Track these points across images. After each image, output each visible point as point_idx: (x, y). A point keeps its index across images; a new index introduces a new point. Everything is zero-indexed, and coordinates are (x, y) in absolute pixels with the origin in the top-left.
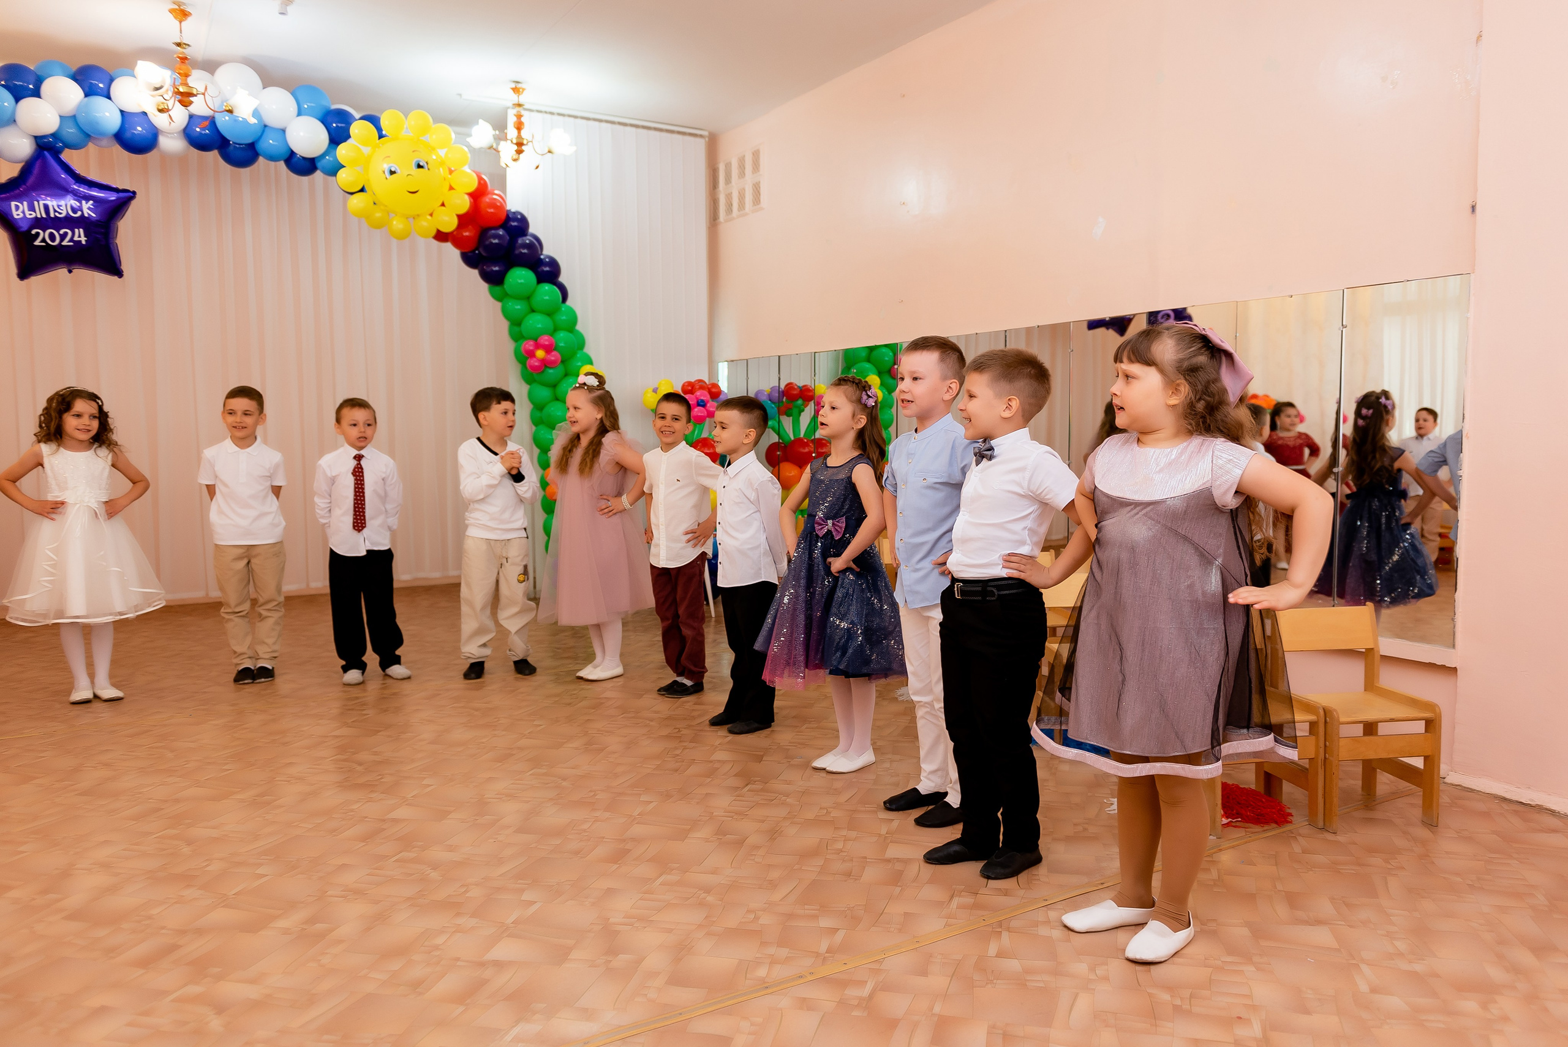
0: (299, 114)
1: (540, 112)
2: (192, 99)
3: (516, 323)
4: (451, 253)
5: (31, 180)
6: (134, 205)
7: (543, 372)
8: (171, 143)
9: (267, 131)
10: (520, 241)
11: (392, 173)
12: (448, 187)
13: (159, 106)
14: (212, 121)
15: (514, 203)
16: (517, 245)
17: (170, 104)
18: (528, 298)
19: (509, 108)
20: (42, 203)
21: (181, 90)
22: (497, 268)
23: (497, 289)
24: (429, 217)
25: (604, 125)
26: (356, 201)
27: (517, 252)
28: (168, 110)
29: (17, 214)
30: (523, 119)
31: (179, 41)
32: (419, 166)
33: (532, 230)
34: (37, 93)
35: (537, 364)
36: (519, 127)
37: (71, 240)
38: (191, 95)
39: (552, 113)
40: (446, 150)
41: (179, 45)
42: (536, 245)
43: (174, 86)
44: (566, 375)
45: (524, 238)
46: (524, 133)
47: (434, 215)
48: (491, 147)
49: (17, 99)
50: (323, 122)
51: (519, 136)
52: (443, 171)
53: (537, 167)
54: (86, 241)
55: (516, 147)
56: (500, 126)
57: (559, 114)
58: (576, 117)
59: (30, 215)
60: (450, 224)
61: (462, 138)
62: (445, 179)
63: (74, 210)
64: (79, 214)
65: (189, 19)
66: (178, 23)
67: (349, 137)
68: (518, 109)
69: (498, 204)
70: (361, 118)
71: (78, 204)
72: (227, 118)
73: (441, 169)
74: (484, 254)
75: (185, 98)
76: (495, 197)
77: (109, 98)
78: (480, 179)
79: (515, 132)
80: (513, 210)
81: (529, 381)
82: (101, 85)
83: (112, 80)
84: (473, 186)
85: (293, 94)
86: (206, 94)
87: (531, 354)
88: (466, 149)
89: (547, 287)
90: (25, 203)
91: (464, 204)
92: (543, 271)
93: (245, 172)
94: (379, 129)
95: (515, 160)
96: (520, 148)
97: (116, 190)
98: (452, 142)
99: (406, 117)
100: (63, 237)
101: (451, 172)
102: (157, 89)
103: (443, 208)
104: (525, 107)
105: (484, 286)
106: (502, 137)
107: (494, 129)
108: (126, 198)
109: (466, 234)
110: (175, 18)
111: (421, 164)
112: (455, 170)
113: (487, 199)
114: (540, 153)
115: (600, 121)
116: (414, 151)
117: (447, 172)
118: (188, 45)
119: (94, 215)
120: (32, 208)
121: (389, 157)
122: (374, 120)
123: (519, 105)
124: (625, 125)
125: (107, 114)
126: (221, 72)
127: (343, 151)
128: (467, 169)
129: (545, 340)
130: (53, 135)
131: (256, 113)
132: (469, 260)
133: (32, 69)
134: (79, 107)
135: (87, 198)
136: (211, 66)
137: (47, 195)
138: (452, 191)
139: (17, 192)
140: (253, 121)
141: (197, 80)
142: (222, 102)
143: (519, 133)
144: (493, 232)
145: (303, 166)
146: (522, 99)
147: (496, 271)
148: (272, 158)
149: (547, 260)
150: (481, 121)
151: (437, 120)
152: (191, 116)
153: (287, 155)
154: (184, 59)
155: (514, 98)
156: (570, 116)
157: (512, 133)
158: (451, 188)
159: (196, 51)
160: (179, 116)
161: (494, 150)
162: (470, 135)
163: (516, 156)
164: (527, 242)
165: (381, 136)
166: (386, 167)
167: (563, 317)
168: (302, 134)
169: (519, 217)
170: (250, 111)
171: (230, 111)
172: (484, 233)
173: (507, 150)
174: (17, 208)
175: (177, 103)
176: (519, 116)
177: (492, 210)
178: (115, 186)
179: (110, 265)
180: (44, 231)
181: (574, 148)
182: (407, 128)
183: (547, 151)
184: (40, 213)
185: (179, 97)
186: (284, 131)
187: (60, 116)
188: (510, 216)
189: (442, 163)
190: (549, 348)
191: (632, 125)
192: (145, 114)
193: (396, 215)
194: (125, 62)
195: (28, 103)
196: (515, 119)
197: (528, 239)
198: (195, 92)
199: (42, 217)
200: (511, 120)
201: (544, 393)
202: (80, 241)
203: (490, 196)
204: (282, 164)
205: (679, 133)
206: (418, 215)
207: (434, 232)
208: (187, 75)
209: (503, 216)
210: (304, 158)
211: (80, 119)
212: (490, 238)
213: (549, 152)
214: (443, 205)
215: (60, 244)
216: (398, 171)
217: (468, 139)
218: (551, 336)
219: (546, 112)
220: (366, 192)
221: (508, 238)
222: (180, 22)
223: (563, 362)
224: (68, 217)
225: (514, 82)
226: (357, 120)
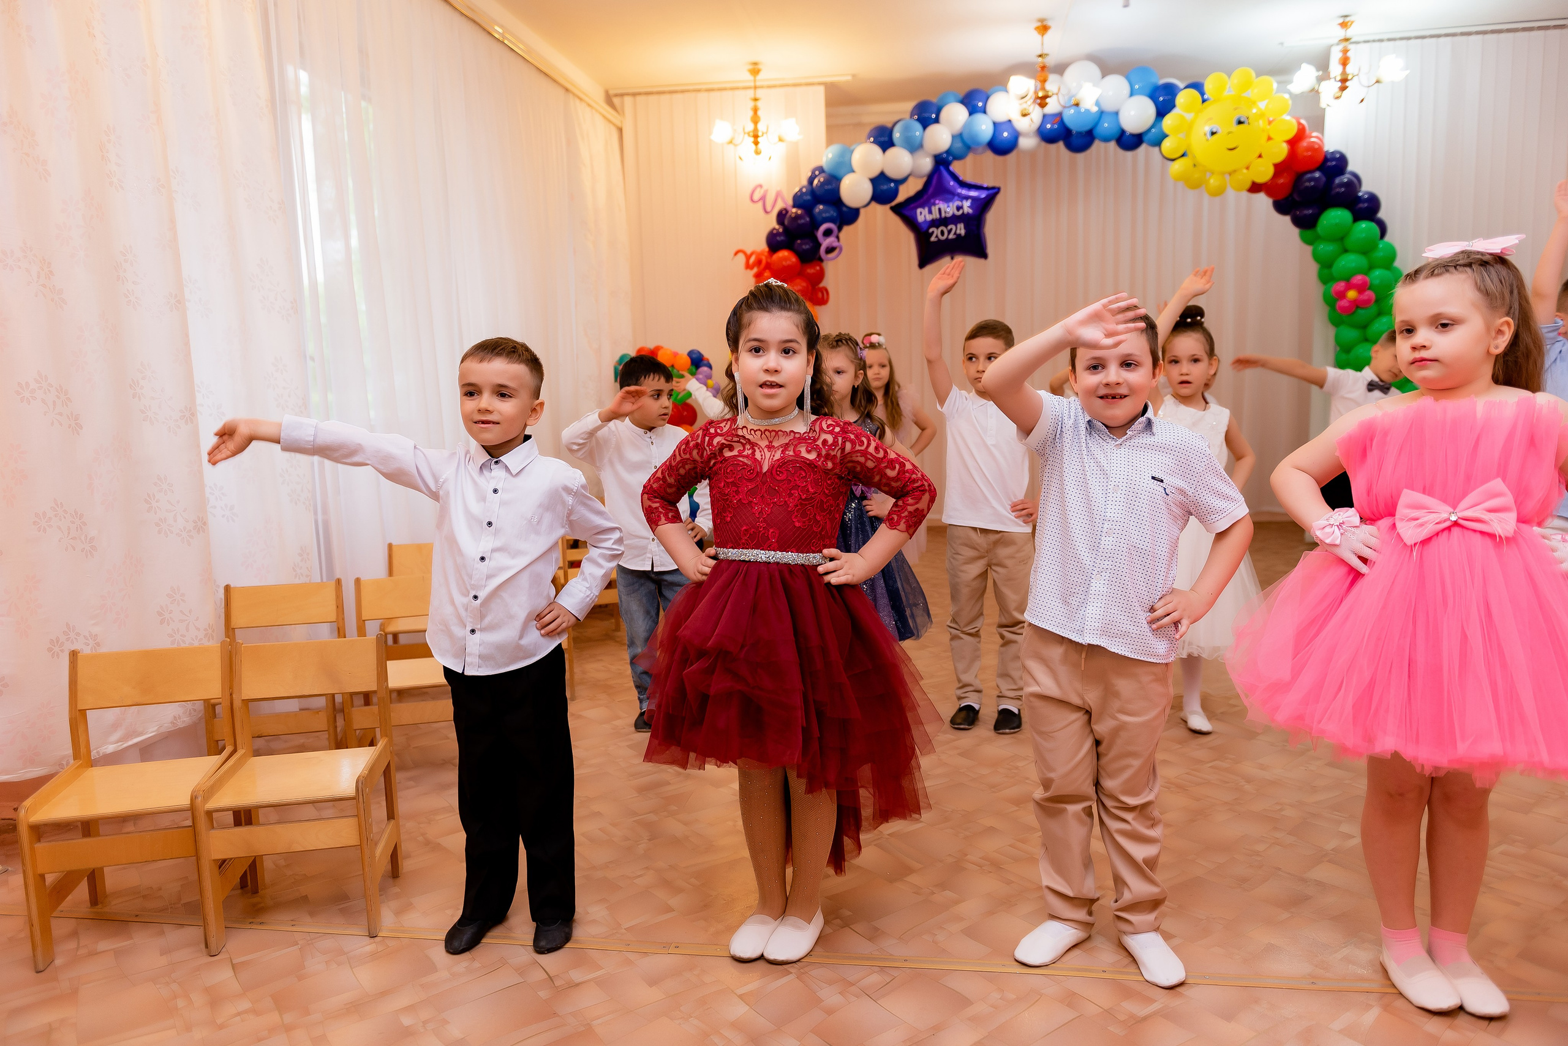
0: (1132, 94)
1: (1368, 42)
2: (1048, 100)
3: (1325, 265)
4: (1264, 201)
5: (931, 190)
6: (999, 199)
7: (1353, 313)
8: (1028, 142)
9: (1104, 117)
10: (1337, 181)
11: (1213, 133)
12: (1265, 138)
13: (1022, 111)
14: (1060, 115)
15: (1331, 144)
16: (1334, 186)
17: (1031, 109)
18: (1342, 239)
19: (1332, 45)
20: (937, 207)
21: (1040, 94)
22: (1310, 212)
23: (1309, 233)
24: (1245, 171)
25: (1442, 39)
26: (1176, 167)
27: (1333, 192)
28: (1029, 114)
29: (920, 219)
30: (1349, 54)
31: (1039, 53)
32: (1240, 122)
33: (1351, 168)
34: (937, 121)
35: (1347, 304)
36: (1345, 62)
37: (955, 234)
38: (1046, 97)
39: (1381, 41)
40: (1266, 101)
41: (1040, 56)
42: (1355, 182)
43: (1036, 92)
44: (1380, 314)
45: (1342, 177)
46: (1349, 69)
47: (1251, 168)
48: (1313, 90)
49: (925, 127)
50: (1153, 97)
51: (1344, 73)
52: (1262, 123)
53: (1362, 101)
54: (965, 233)
55: (1339, 84)
56: (1323, 66)
57: (1389, 40)
58: (1409, 38)
59: (929, 218)
60: (1264, 173)
61: (1282, 84)
62: (1263, 131)
63: (959, 208)
64: (961, 212)
65: (1049, 33)
66: (1039, 37)
67: (1174, 106)
68: (1345, 44)
69: (1316, 146)
70: (1186, 87)
71: (959, 203)
72: (1072, 111)
73: (1261, 122)
74: (1296, 197)
75: (1042, 101)
76: (1313, 140)
77: (985, 112)
78: (1299, 124)
79: (1340, 68)
80: (1331, 150)
81: (1336, 323)
82: (980, 104)
83: (988, 98)
84: (1290, 134)
85: (1127, 78)
86: (1060, 95)
87: (1341, 295)
88: (1287, 96)
89: (1364, 225)
90: (927, 209)
91: (1281, 152)
92: (1361, 208)
93: (1080, 156)
94: (1202, 94)
95: (1337, 98)
96: (1343, 85)
97: (987, 189)
98: (1274, 91)
99: (1229, 77)
100: (949, 232)
101: (1270, 122)
102: (1023, 98)
103: (1260, 160)
104: (1352, 40)
105: (1295, 231)
106: (1325, 76)
107: (1318, 70)
108: (993, 193)
109: (1281, 181)
110: (1039, 33)
111: (1242, 120)
112: (1273, 120)
113: (1304, 144)
114: (1367, 85)
115: (1439, 36)
116: (1236, 109)
117: (1267, 123)
118: (1047, 55)
119: (970, 211)
120: (930, 212)
121: (1210, 119)
122: (1198, 86)
123: (1347, 40)
124: (1469, 34)
125: (984, 127)
126: (1069, 73)
127: (1168, 122)
128: (1288, 118)
129: (1358, 279)
130: (948, 152)
131: (1097, 104)
132: (1281, 207)
133: (934, 100)
134: (967, 125)
135: (967, 198)
136: (1060, 69)
137: (940, 200)
138: (1270, 142)
139: (922, 201)
140: (1095, 109)
141: (1051, 86)
142: (1070, 99)
143: (1344, 68)
144: (1309, 176)
145: (1130, 142)
146: (1350, 32)
147: (1311, 214)
148: (1106, 140)
149: (1366, 196)
150: (1304, 66)
151: (1258, 75)
152: (1044, 116)
153: (1117, 135)
154: (1043, 68)
155: (1341, 33)
156: (1402, 39)
157: (1336, 69)
158: (1269, 139)
159: (1050, 61)
160: (1036, 115)
161: (1315, 93)
162: (1291, 82)
163: (1339, 94)
164: (1346, 180)
165: (1204, 101)
166: (1207, 129)
167: (1379, 254)
168: (1133, 113)
169: (1338, 156)
170: (1093, 101)
171: (1077, 105)
172: (1299, 177)
173: (1330, 88)
174: (921, 213)
175: (1037, 108)
176: (1345, 51)
177: (1310, 153)
178: (985, 186)
179: (980, 251)
180: (937, 228)
181: (1408, 72)
182: (1229, 87)
183: (1375, 81)
184: (935, 215)
185: (1039, 101)
186: (1117, 113)
187: (954, 137)
188: (1329, 156)
189: (1262, 115)
190: (1362, 288)
191: (1478, 33)
192: (1010, 121)
193: (1212, 173)
194: (999, 80)
195: (933, 129)
196: (1340, 55)
197: (1349, 179)
198: (1050, 94)
199: (936, 219)
200: (1336, 56)
201: (1350, 334)
202: (960, 235)
203: (1307, 140)
204: (1112, 145)
205: (1540, 28)
206: (1235, 171)
207: (1248, 185)
208: (1044, 81)
209: (1321, 158)
210: (1133, 135)
211: (965, 136)
212: (1305, 182)
213: (1377, 82)
214: (1260, 156)
215: (947, 238)
216: (1220, 130)
217: (1291, 87)
218: (1366, 274)
219: (1374, 41)
220: (1186, 156)
221: (1324, 179)
222: (1042, 36)
223: (1377, 301)
224: (954, 215)
225: (1342, 17)
226: (1182, 90)
